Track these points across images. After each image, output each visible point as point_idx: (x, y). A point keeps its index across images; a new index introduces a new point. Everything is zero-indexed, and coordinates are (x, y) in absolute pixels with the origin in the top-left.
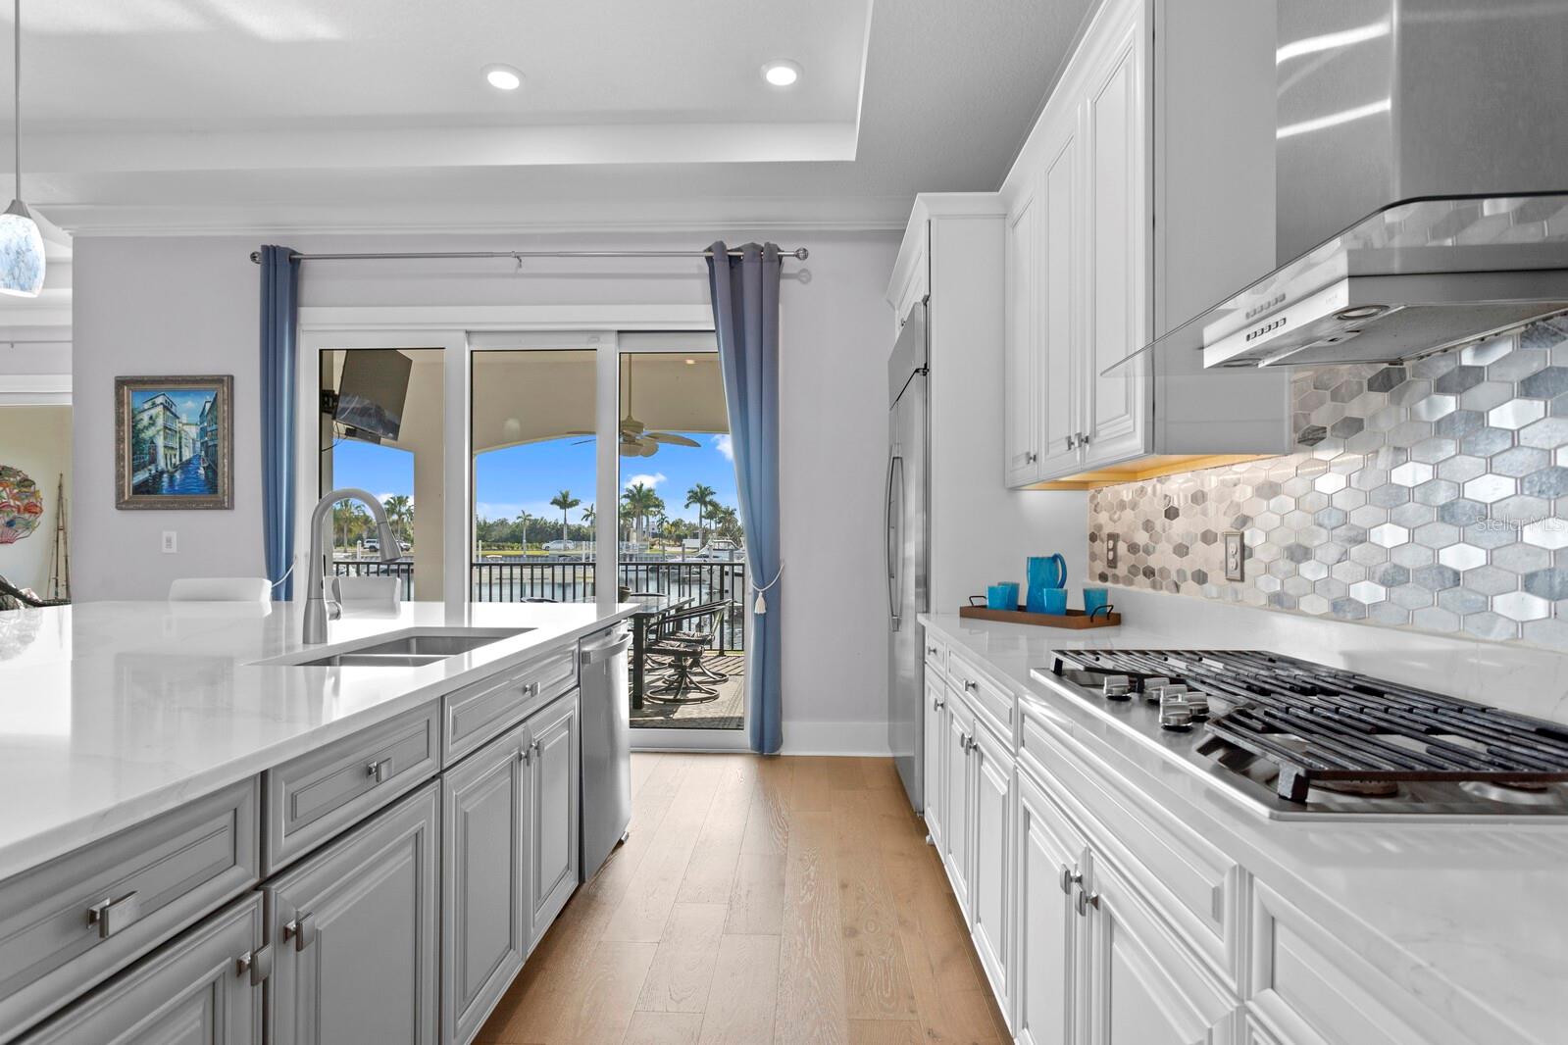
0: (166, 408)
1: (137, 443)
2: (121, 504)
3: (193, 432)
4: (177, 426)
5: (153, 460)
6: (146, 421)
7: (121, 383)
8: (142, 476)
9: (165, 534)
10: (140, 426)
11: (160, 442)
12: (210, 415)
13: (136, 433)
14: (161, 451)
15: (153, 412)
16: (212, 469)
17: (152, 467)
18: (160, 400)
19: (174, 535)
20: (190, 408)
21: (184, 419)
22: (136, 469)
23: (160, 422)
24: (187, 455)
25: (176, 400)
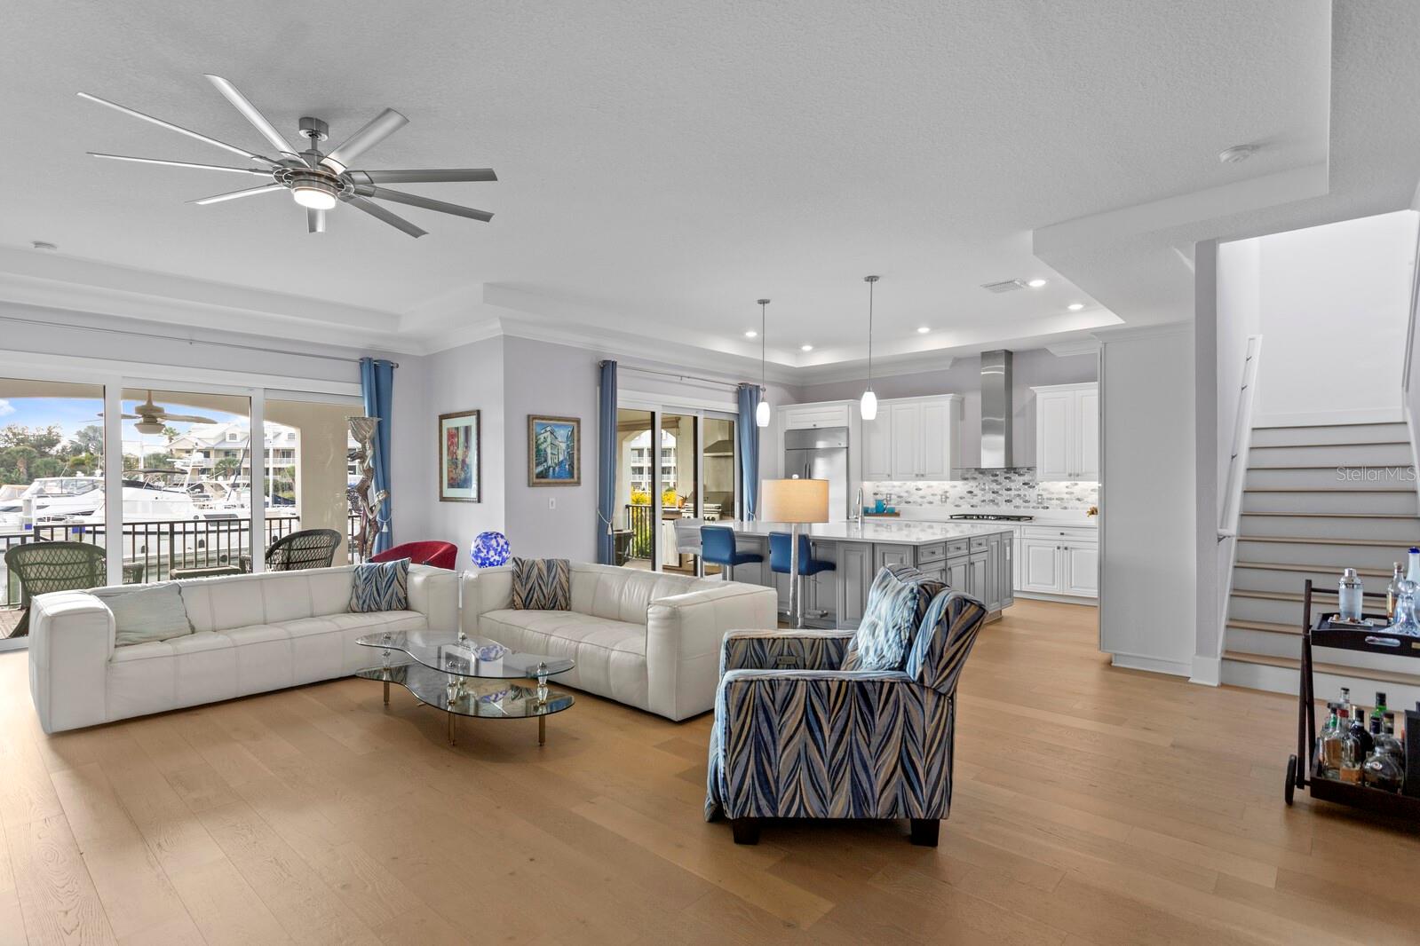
0: (552, 433)
1: (538, 451)
2: (531, 484)
3: (563, 446)
4: (556, 443)
5: (546, 461)
6: (542, 440)
7: (531, 419)
8: (540, 469)
9: (550, 500)
10: (539, 442)
11: (549, 451)
12: (570, 438)
13: (538, 446)
14: (549, 455)
15: (545, 435)
16: (572, 465)
17: (545, 464)
18: (548, 429)
19: (554, 499)
20: (562, 434)
21: (560, 439)
22: (537, 465)
23: (549, 440)
24: (561, 458)
25: (556, 430)
